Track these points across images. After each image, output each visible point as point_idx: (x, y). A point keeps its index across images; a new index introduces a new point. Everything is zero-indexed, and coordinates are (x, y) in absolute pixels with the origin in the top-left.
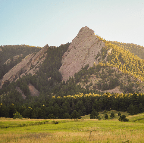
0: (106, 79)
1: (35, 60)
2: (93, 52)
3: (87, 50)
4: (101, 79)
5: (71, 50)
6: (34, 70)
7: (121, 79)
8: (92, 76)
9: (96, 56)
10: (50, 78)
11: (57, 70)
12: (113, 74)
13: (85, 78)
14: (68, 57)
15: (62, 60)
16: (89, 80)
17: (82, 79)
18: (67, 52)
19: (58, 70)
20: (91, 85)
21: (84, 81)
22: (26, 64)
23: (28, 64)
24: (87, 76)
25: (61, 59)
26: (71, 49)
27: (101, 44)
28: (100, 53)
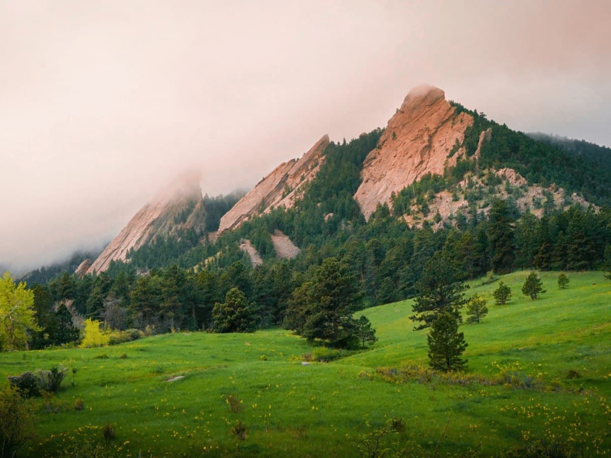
0: (482, 203)
1: (295, 176)
2: (443, 142)
3: (426, 138)
4: (466, 203)
5: (385, 144)
6: (291, 198)
7: (523, 200)
8: (438, 195)
9: (449, 151)
10: (331, 214)
11: (349, 194)
12: (502, 187)
13: (420, 201)
14: (377, 160)
15: (364, 171)
16: (430, 207)
17: (413, 205)
18: (375, 149)
19: (353, 195)
20: (438, 218)
21: (416, 210)
22: (274, 187)
23: (279, 187)
24: (426, 196)
25: (362, 168)
26: (384, 142)
27: (461, 121)
28: (462, 143)
